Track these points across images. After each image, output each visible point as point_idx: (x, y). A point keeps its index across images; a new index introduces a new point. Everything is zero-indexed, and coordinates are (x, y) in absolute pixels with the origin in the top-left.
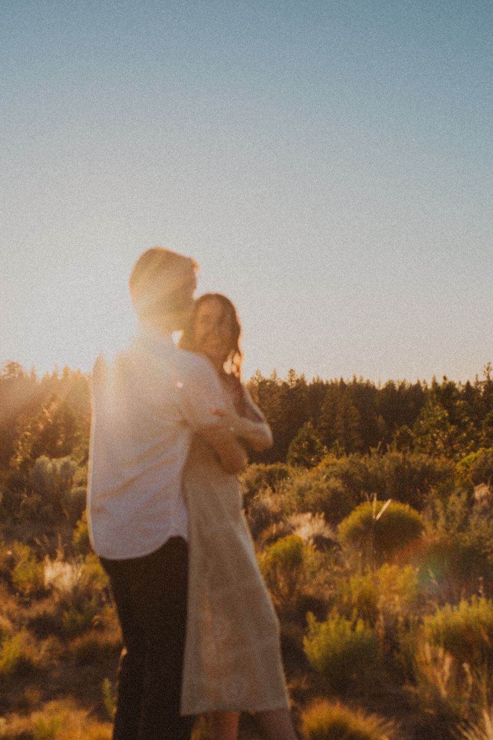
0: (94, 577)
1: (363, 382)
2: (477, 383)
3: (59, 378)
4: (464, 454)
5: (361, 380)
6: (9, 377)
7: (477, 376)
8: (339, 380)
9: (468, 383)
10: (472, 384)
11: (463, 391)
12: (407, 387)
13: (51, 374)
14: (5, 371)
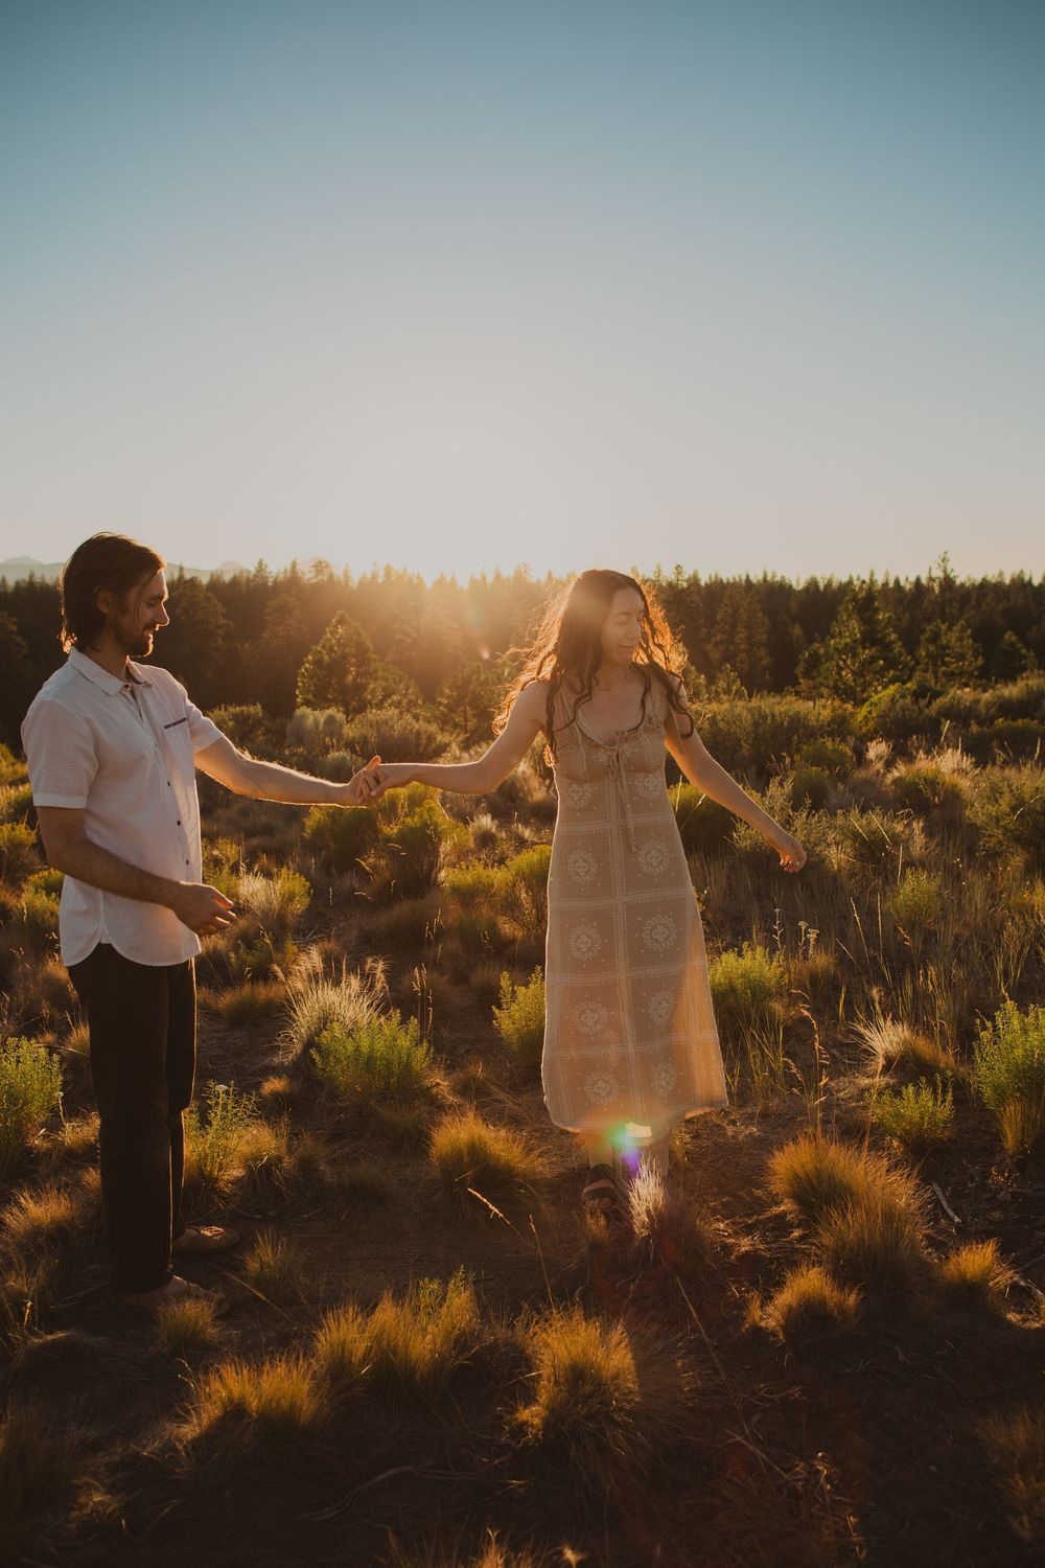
0: (289, 898)
1: (776, 580)
2: (931, 579)
3: (380, 580)
4: (880, 688)
5: (774, 577)
6: (316, 580)
7: (930, 569)
8: (744, 578)
9: (918, 580)
10: (924, 581)
11: (910, 589)
12: (835, 585)
13: (369, 576)
14: (310, 572)
